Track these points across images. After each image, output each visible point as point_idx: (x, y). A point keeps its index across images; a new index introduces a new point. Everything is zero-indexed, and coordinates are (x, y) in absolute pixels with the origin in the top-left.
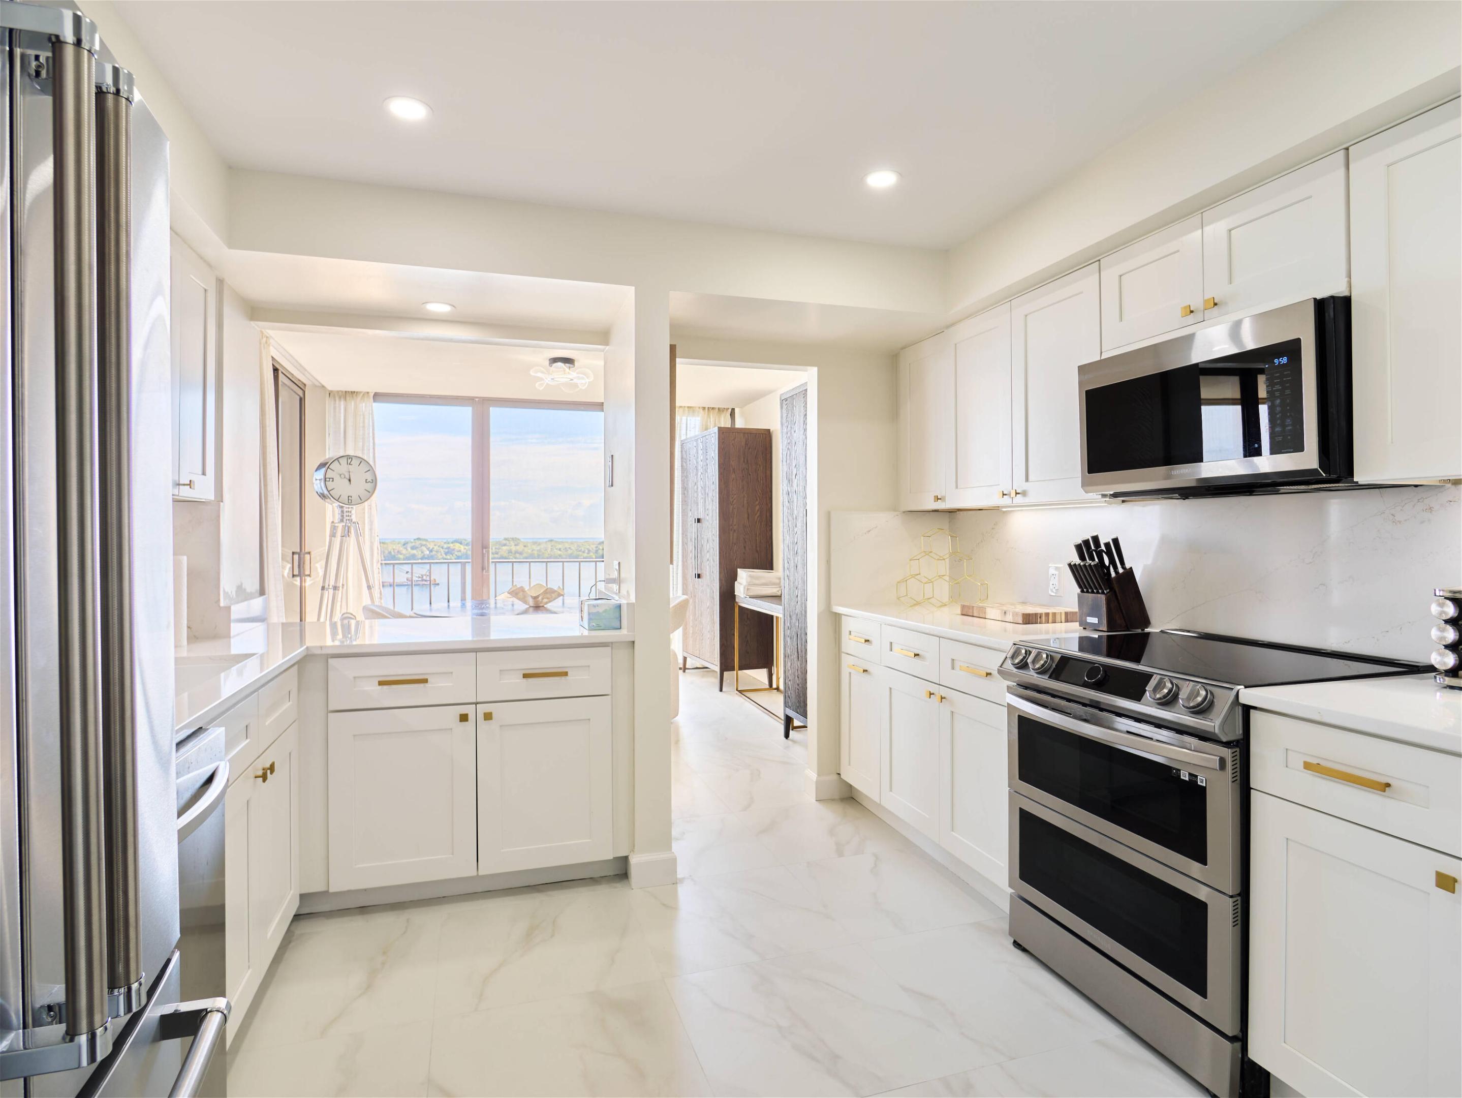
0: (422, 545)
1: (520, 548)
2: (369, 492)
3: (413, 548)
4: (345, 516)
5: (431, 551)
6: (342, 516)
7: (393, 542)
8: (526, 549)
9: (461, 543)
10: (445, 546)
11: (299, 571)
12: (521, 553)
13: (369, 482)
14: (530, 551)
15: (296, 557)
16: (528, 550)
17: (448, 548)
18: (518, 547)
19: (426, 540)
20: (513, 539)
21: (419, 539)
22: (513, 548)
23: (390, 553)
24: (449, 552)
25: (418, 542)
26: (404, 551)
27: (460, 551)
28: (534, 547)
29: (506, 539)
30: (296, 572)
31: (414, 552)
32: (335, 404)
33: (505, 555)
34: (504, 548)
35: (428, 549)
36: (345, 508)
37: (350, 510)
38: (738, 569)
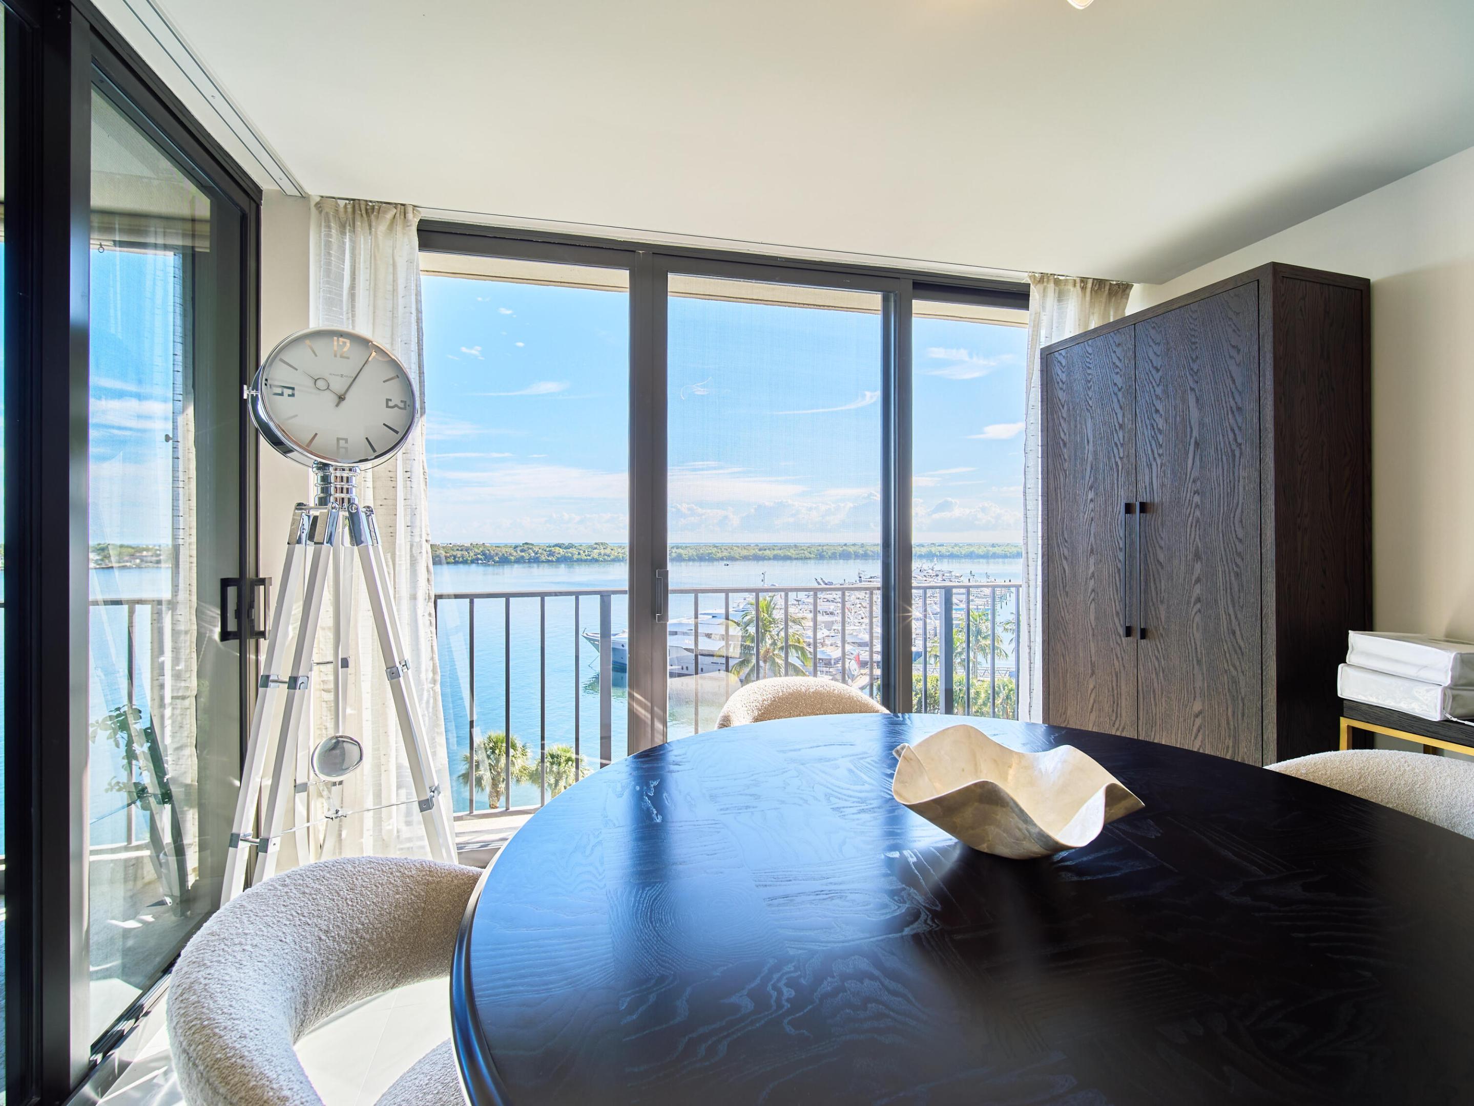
0: (529, 548)
1: (608, 551)
2: (397, 432)
3: (522, 551)
4: (332, 490)
5: (536, 554)
6: (325, 490)
7: (506, 546)
8: (613, 552)
9: (560, 547)
10: (548, 549)
11: (239, 625)
12: (609, 556)
13: (396, 406)
14: (616, 554)
15: (232, 591)
16: (615, 553)
17: (550, 551)
18: (606, 551)
19: (532, 545)
20: (602, 543)
21: (526, 544)
22: (603, 551)
23: (503, 555)
24: (551, 554)
25: (526, 546)
26: (515, 554)
27: (559, 553)
28: (620, 550)
29: (596, 544)
30: (232, 626)
31: (523, 554)
32: (329, 235)
33: (596, 557)
34: (595, 551)
35: (534, 552)
36: (331, 469)
37: (345, 474)
38: (1351, 633)
